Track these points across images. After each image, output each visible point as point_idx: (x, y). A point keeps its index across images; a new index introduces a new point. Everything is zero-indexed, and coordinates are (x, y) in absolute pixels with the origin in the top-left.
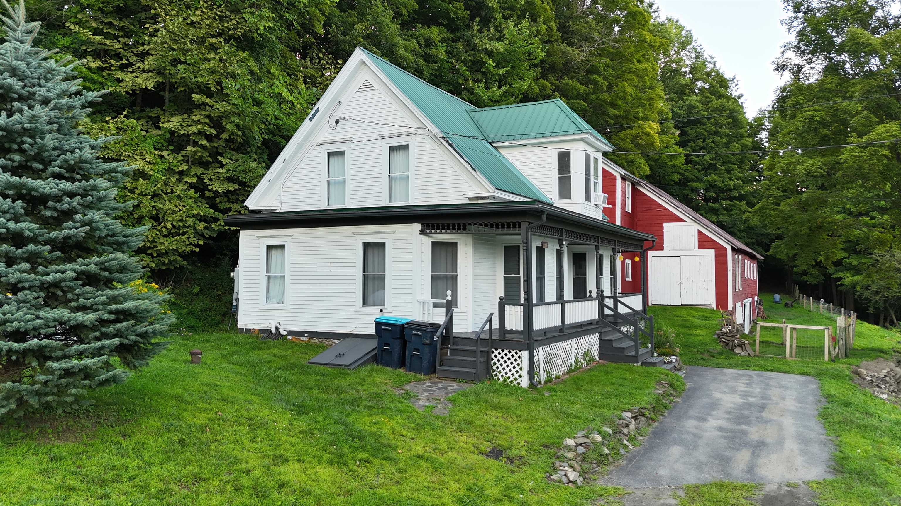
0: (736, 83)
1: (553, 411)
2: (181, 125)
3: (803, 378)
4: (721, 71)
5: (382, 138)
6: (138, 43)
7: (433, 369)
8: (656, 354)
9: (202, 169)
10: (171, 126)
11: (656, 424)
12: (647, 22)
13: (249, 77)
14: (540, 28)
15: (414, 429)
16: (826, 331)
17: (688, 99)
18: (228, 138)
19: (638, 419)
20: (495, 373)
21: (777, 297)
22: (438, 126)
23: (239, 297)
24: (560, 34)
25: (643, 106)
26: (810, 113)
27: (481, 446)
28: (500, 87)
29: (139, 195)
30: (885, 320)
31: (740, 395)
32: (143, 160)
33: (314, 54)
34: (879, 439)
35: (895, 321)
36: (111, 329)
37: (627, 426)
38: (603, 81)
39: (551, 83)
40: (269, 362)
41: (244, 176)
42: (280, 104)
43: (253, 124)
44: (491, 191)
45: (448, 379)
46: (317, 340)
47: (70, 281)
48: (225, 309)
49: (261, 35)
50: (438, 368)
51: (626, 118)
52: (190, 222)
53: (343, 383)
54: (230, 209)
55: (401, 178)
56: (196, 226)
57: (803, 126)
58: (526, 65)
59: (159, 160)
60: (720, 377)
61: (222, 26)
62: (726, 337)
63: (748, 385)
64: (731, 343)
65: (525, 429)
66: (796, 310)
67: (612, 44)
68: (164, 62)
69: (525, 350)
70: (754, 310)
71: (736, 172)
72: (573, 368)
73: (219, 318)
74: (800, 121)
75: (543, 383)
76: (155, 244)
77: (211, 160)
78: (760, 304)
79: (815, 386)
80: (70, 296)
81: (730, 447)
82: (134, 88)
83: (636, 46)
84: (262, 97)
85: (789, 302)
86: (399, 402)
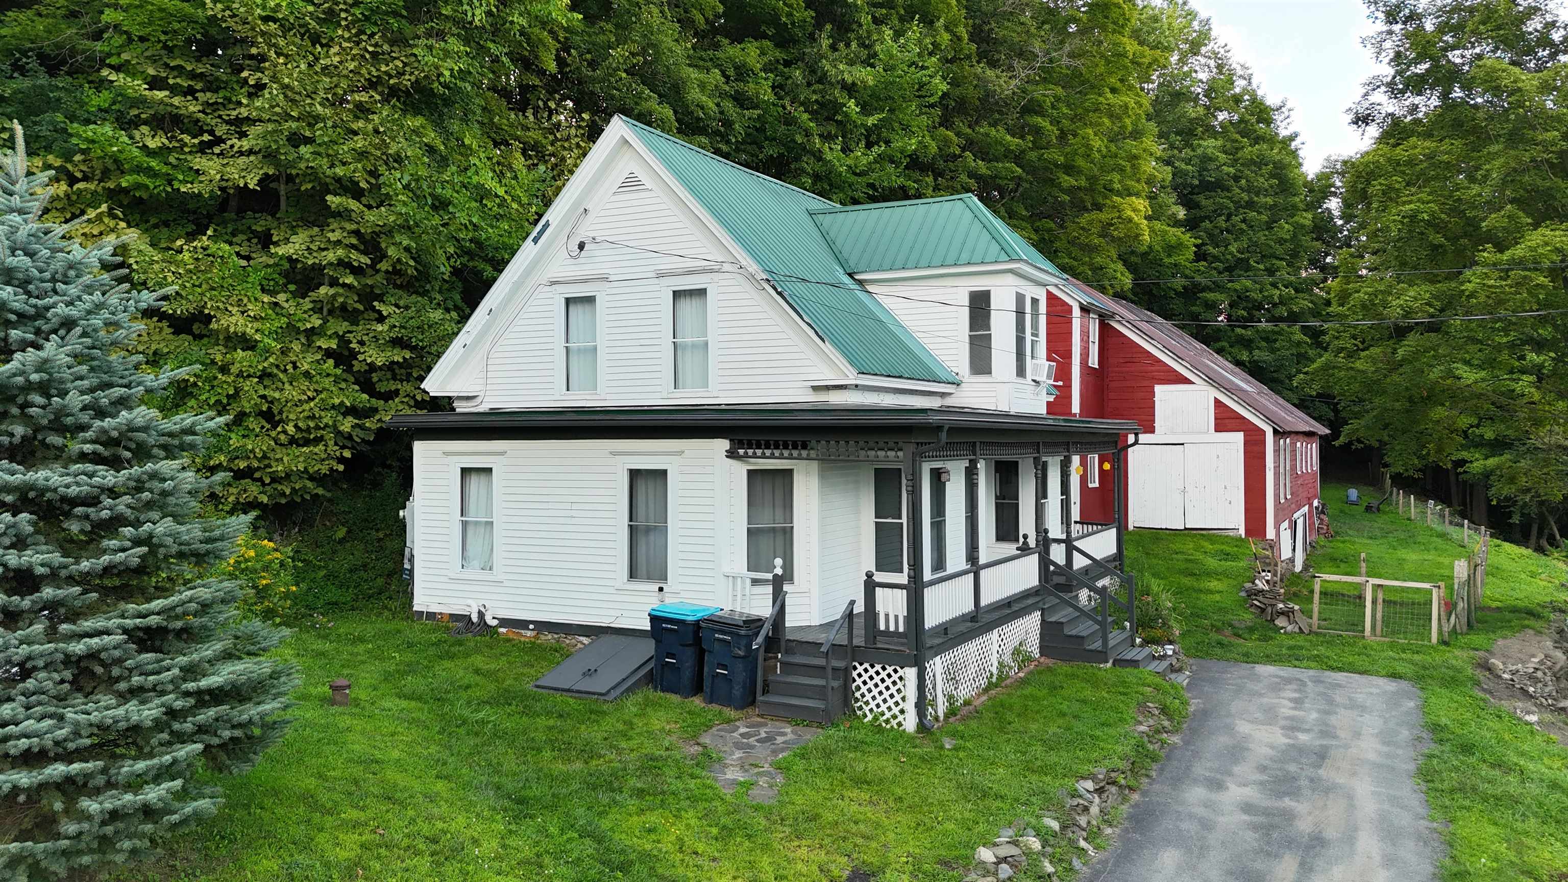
0: (1287, 114)
1: (959, 786)
2: (308, 249)
3: (1391, 686)
4: (1260, 93)
5: (660, 275)
6: (230, 101)
7: (750, 699)
8: (1138, 640)
9: (346, 323)
10: (292, 251)
11: (1135, 797)
12: (1128, 20)
13: (426, 160)
14: (938, 39)
15: (716, 839)
16: (1435, 591)
17: (1200, 146)
18: (390, 269)
19: (1103, 792)
20: (858, 704)
21: (1353, 493)
22: (758, 261)
23: (415, 553)
24: (974, 47)
25: (1122, 170)
26: (1412, 206)
27: (833, 867)
28: (869, 146)
29: (238, 376)
30: (1540, 535)
31: (1283, 728)
32: (243, 313)
33: (541, 103)
34: (1519, 825)
35: (1558, 537)
36: (188, 726)
37: (1086, 809)
38: (1049, 127)
39: (958, 134)
40: (468, 687)
41: (420, 337)
42: (482, 199)
43: (434, 245)
44: (851, 376)
45: (777, 717)
46: (550, 637)
47: (115, 648)
48: (390, 565)
49: (445, 86)
50: (760, 698)
51: (1091, 190)
52: (328, 420)
53: (593, 733)
54: (396, 393)
55: (694, 346)
56: (338, 424)
57: (1399, 230)
58: (914, 108)
59: (270, 312)
60: (1250, 685)
61: (378, 70)
62: (1261, 598)
63: (1298, 703)
64: (1269, 610)
65: (909, 827)
66: (1385, 517)
67: (1065, 61)
68: (276, 141)
69: (911, 666)
70: (1312, 524)
71: (1284, 274)
72: (994, 680)
73: (380, 581)
74: (1394, 221)
75: (942, 718)
76: (266, 462)
77: (361, 308)
78: (1323, 512)
79: (1412, 704)
80: (116, 671)
81: (1262, 850)
82: (224, 184)
83: (1108, 62)
84: (448, 193)
85: (1375, 503)
86: (693, 777)
